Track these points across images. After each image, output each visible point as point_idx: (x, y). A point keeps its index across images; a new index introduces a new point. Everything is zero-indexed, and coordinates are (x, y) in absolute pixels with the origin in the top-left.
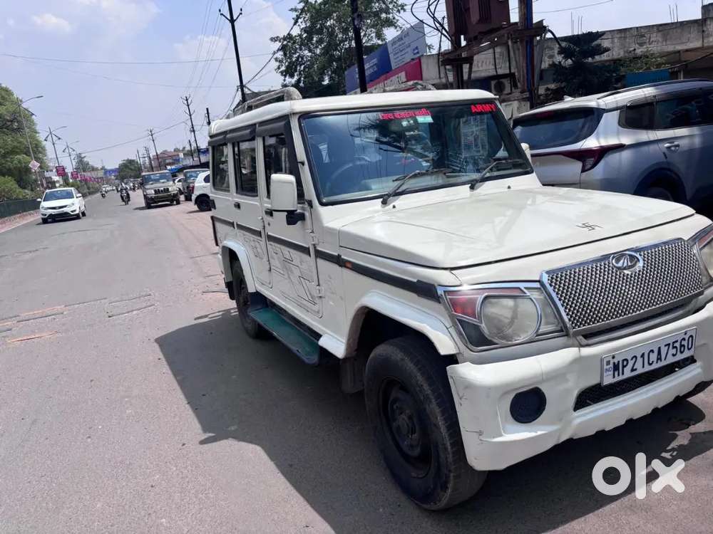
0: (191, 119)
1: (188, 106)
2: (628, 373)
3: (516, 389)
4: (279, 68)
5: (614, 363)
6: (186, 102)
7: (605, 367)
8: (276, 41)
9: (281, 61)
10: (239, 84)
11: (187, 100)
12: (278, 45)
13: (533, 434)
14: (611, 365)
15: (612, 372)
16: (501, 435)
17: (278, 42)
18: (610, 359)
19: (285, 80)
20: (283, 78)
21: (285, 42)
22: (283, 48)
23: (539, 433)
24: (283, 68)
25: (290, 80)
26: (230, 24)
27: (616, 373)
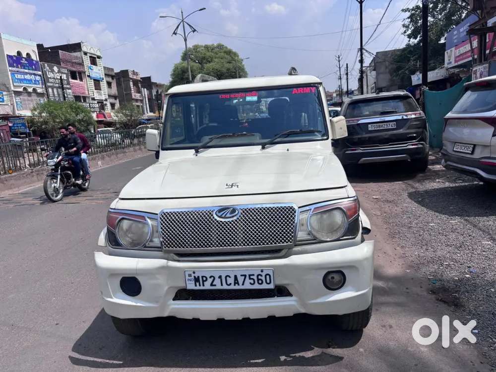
0: (340, 70)
1: (339, 61)
2: (207, 286)
3: (124, 274)
4: (405, 32)
5: (195, 277)
6: (338, 59)
7: (187, 277)
8: (406, 11)
9: (407, 27)
10: (360, 47)
11: (339, 57)
12: (408, 14)
13: (134, 304)
14: (193, 277)
15: (194, 282)
16: (111, 298)
17: (407, 12)
18: (191, 273)
19: (409, 41)
20: (409, 39)
21: (413, 12)
22: (411, 17)
23: (139, 304)
24: (409, 32)
25: (414, 40)
26: (359, 4)
27: (198, 284)
